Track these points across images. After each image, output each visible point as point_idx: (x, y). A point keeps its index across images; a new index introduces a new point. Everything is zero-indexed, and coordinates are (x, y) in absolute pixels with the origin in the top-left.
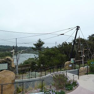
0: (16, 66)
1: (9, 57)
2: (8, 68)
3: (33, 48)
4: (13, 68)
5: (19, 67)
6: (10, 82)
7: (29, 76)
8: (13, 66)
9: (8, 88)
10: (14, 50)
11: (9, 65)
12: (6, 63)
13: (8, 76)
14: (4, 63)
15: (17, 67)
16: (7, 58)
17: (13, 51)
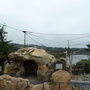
0: (70, 67)
1: (64, 58)
2: (63, 68)
4: (68, 68)
6: (66, 81)
7: (83, 78)
8: (68, 67)
9: (65, 87)
10: (67, 51)
11: (64, 65)
12: (61, 63)
13: (64, 75)
14: (59, 63)
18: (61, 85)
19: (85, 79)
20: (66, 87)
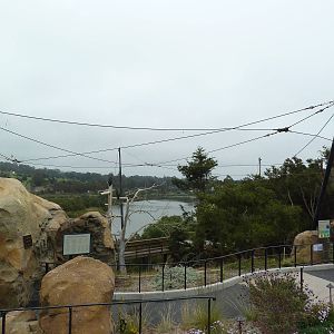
0: (117, 244)
1: (96, 214)
2: (93, 249)
3: (175, 181)
4: (110, 249)
5: (128, 247)
6: (98, 298)
7: (160, 281)
8: (109, 243)
9: (91, 321)
10: (111, 188)
11: (96, 239)
12: (85, 231)
13: (90, 277)
14: (78, 233)
15: (122, 248)
16: (88, 214)
17: (109, 191)
18: (75, 316)
19: (167, 282)
20: (97, 318)
